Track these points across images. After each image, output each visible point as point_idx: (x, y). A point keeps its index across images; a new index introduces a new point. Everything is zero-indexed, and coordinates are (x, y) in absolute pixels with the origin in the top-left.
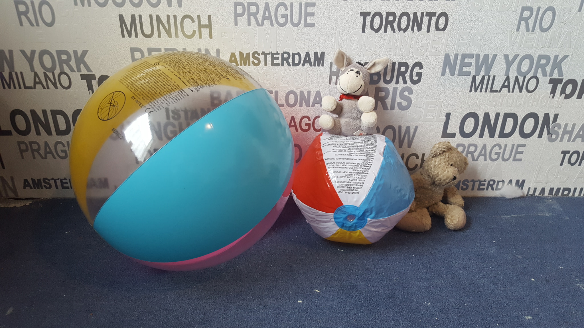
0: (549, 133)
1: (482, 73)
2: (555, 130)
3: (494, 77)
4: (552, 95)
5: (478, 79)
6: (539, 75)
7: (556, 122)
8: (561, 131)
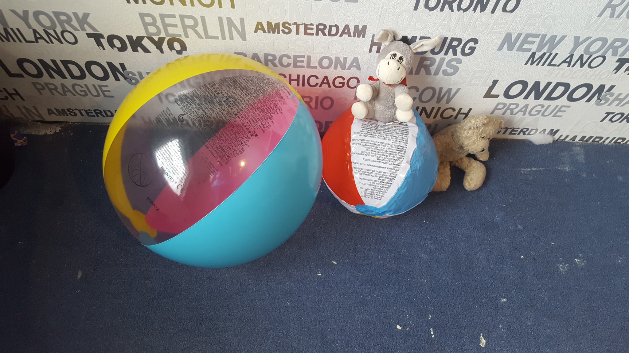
0: (599, 99)
1: (544, 50)
2: (607, 98)
3: (557, 54)
4: (615, 71)
5: (538, 55)
6: (608, 55)
7: (610, 91)
8: (611, 99)
